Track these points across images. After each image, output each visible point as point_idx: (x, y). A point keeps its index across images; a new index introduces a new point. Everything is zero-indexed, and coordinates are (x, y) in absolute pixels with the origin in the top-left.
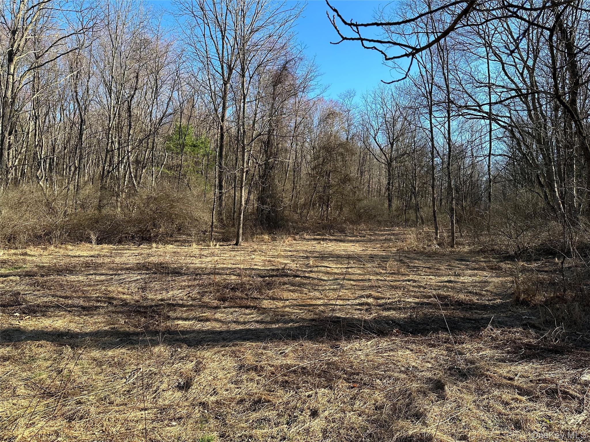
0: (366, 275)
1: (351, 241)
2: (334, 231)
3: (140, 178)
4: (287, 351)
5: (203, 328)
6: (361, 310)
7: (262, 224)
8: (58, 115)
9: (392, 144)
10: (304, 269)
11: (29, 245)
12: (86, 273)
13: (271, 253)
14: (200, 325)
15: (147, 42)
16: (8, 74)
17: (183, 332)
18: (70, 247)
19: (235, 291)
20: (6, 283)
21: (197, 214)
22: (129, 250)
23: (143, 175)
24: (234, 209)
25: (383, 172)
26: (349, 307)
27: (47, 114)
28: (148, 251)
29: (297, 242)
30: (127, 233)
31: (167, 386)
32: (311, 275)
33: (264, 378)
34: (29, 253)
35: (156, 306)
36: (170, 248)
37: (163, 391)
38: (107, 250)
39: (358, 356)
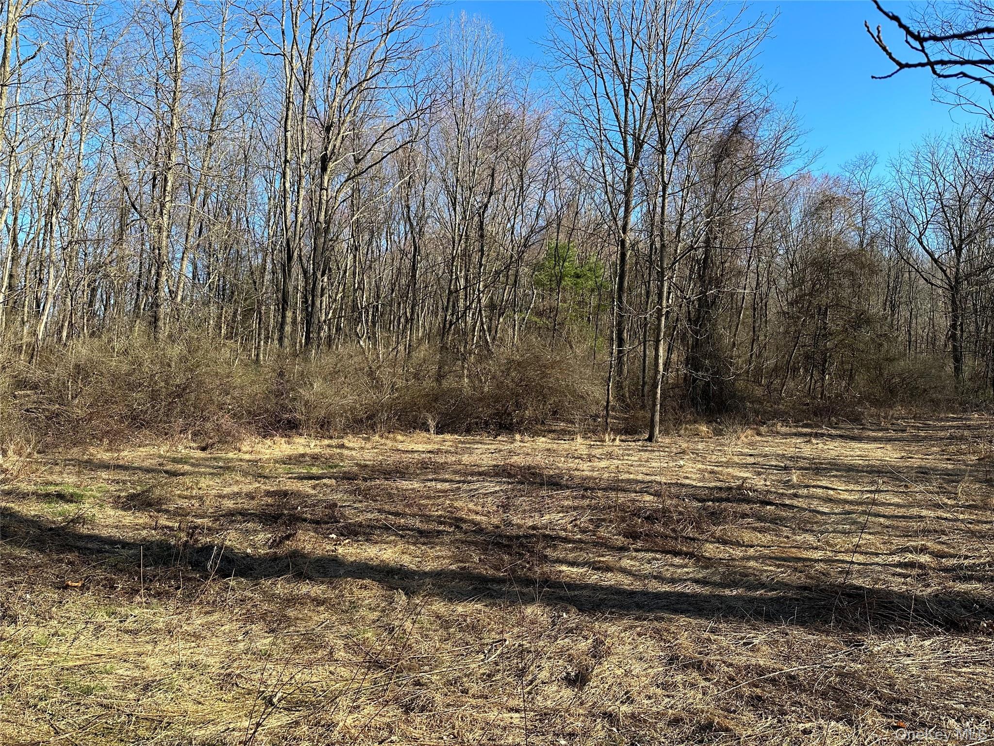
0: (913, 506)
1: (875, 440)
2: (838, 420)
3: (496, 332)
4: (756, 641)
5: (603, 583)
6: (905, 576)
7: (694, 404)
8: (384, 242)
9: (959, 250)
10: (781, 491)
11: (347, 433)
12: (423, 477)
13: (714, 457)
14: (596, 577)
15: (507, 119)
16: (321, 189)
17: (571, 586)
18: (400, 437)
19: (654, 523)
20: (318, 488)
21: (584, 387)
22: (481, 443)
23: (500, 326)
24: (644, 378)
25: (940, 304)
26: (879, 568)
27: (370, 242)
28: (509, 446)
29: (764, 439)
30: (478, 417)
31: (548, 675)
32: (795, 502)
33: (715, 684)
34: (347, 445)
35: (526, 537)
36: (542, 442)
37: (543, 683)
38: (451, 443)
39: (905, 668)
